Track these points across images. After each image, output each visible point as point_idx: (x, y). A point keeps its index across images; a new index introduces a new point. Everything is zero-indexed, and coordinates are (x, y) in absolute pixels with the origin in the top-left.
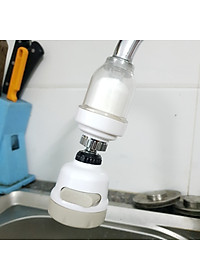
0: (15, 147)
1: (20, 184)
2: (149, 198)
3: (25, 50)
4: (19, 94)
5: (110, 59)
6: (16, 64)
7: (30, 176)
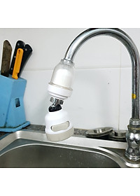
0: (18, 105)
1: (21, 127)
2: (95, 131)
3: (22, 50)
4: (19, 75)
5: (62, 60)
6: (17, 57)
7: (27, 122)
